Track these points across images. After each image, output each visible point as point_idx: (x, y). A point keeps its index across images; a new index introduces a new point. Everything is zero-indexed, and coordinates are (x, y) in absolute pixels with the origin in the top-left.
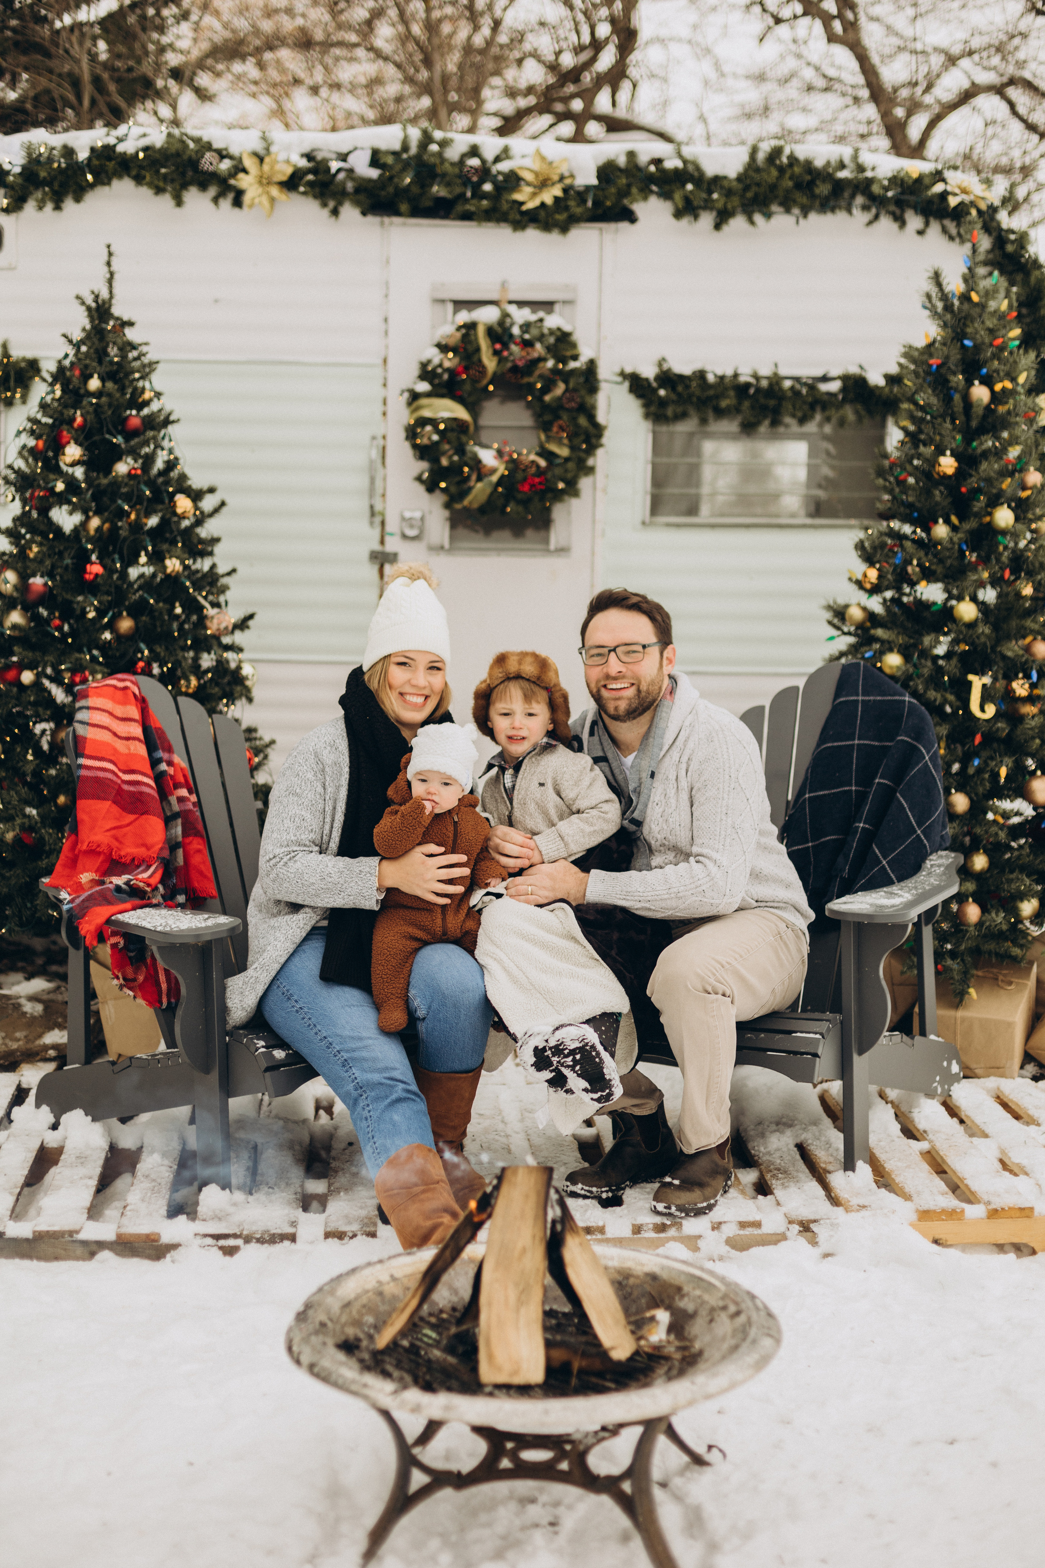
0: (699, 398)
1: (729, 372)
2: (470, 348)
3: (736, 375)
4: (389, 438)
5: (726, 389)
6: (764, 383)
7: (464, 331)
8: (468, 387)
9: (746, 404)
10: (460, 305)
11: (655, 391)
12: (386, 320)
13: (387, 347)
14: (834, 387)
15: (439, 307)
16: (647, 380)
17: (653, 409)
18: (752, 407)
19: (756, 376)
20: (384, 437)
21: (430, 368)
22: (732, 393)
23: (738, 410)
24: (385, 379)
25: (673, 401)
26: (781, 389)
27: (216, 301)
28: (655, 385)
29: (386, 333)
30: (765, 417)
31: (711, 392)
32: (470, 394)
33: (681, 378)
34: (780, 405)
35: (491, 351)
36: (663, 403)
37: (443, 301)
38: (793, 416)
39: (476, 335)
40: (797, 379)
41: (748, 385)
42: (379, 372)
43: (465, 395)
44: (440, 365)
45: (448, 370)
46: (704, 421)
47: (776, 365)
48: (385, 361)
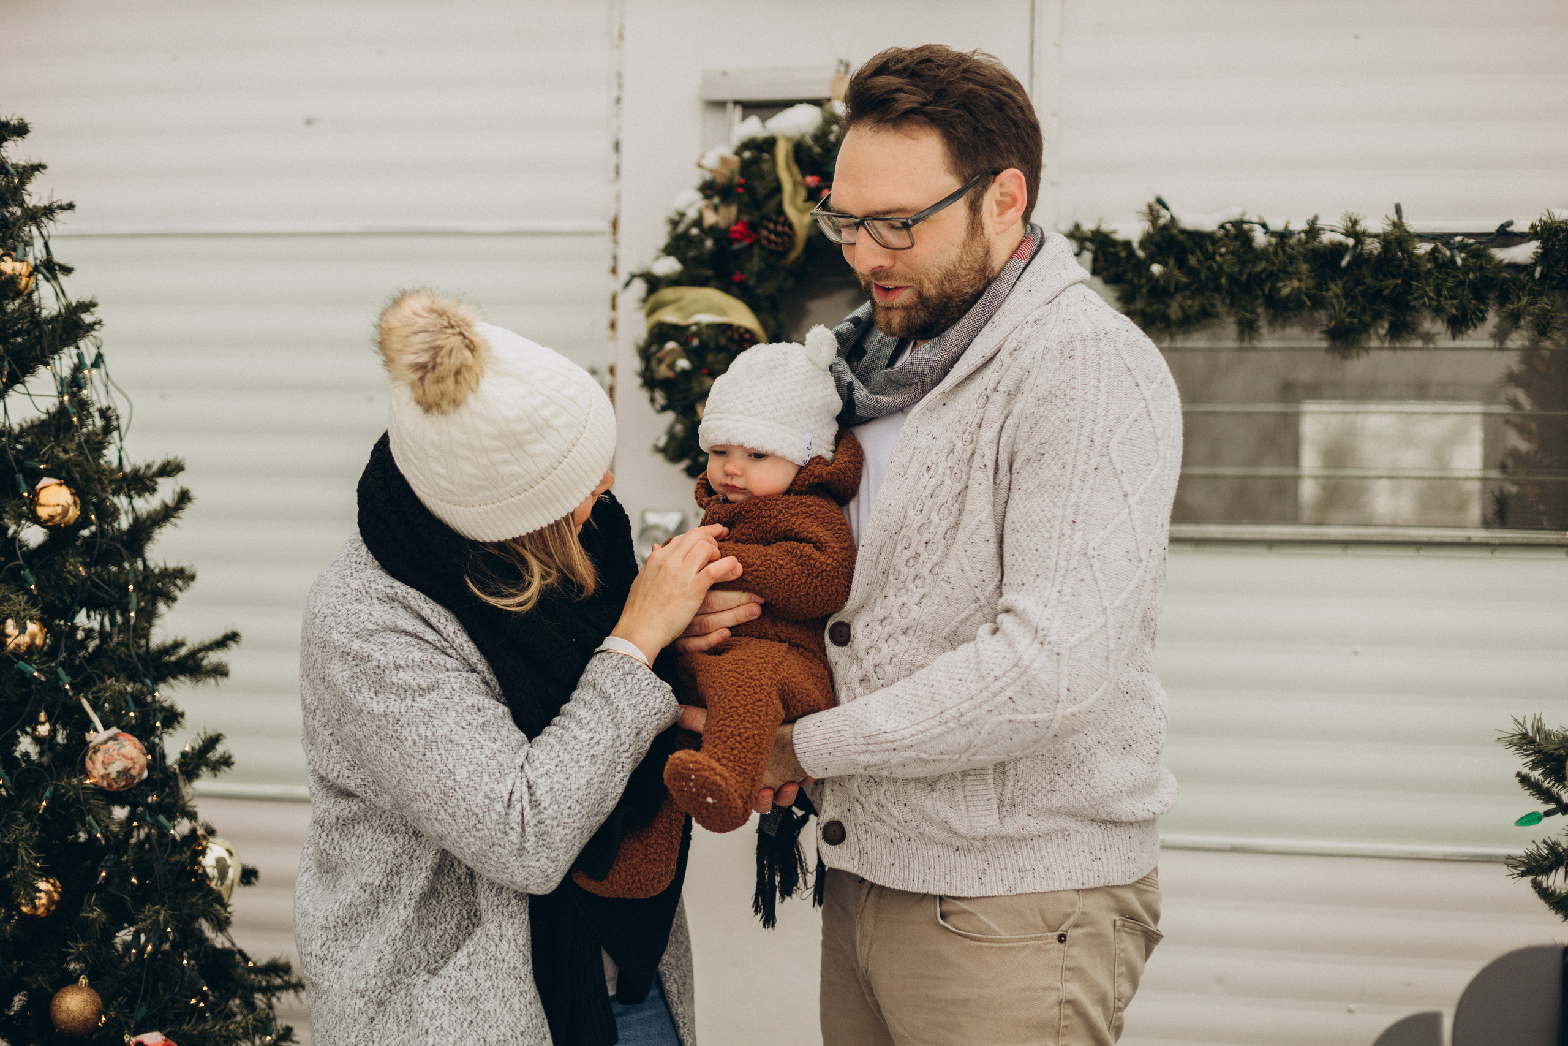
0: (1232, 279)
1: (1299, 225)
2: (761, 189)
3: (1313, 231)
4: (619, 372)
5: (1292, 259)
6: (1373, 247)
7: (747, 155)
8: (756, 263)
9: (1336, 288)
10: (750, 107)
11: (1144, 265)
12: (617, 147)
13: (618, 198)
14: (1524, 253)
15: (715, 116)
16: (1127, 244)
17: (1139, 304)
18: (1348, 294)
19: (1353, 231)
20: (612, 371)
21: (681, 228)
22: (1304, 267)
23: (1318, 303)
24: (615, 258)
25: (1179, 288)
26: (1410, 255)
27: (309, 122)
28: (1141, 253)
29: (618, 171)
30: (1378, 316)
31: (1262, 265)
32: (761, 277)
33: (1198, 238)
34: (1407, 289)
35: (802, 194)
36: (1159, 291)
37: (720, 105)
38: (1438, 311)
39: (774, 161)
40: (1445, 238)
41: (1338, 250)
42: (604, 244)
43: (752, 282)
44: (698, 222)
45: (713, 231)
46: (1248, 328)
47: (1398, 209)
48: (615, 225)
